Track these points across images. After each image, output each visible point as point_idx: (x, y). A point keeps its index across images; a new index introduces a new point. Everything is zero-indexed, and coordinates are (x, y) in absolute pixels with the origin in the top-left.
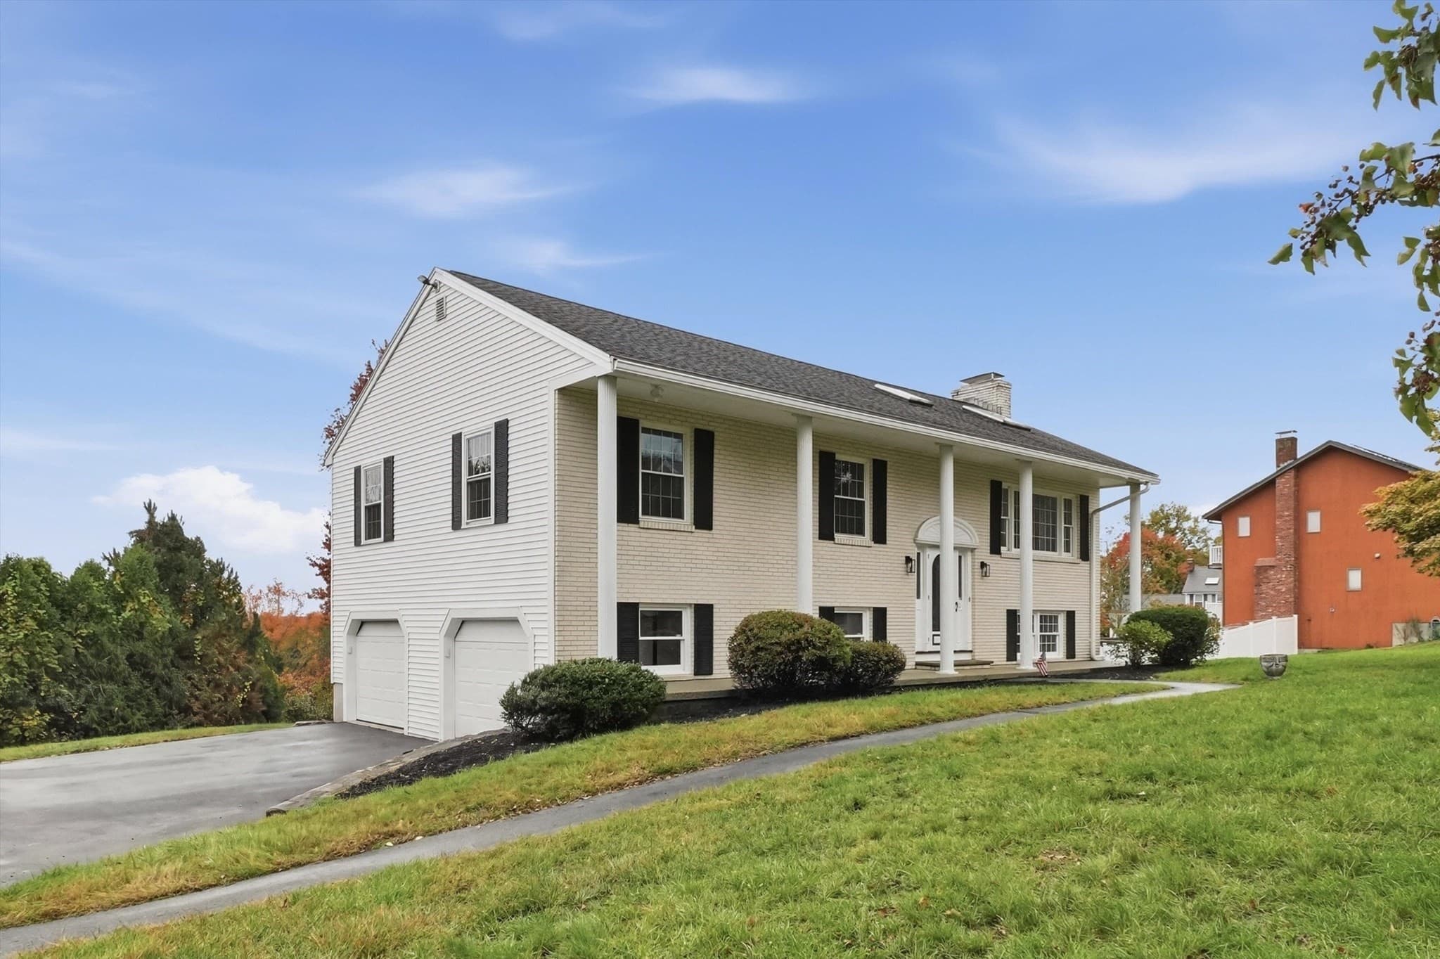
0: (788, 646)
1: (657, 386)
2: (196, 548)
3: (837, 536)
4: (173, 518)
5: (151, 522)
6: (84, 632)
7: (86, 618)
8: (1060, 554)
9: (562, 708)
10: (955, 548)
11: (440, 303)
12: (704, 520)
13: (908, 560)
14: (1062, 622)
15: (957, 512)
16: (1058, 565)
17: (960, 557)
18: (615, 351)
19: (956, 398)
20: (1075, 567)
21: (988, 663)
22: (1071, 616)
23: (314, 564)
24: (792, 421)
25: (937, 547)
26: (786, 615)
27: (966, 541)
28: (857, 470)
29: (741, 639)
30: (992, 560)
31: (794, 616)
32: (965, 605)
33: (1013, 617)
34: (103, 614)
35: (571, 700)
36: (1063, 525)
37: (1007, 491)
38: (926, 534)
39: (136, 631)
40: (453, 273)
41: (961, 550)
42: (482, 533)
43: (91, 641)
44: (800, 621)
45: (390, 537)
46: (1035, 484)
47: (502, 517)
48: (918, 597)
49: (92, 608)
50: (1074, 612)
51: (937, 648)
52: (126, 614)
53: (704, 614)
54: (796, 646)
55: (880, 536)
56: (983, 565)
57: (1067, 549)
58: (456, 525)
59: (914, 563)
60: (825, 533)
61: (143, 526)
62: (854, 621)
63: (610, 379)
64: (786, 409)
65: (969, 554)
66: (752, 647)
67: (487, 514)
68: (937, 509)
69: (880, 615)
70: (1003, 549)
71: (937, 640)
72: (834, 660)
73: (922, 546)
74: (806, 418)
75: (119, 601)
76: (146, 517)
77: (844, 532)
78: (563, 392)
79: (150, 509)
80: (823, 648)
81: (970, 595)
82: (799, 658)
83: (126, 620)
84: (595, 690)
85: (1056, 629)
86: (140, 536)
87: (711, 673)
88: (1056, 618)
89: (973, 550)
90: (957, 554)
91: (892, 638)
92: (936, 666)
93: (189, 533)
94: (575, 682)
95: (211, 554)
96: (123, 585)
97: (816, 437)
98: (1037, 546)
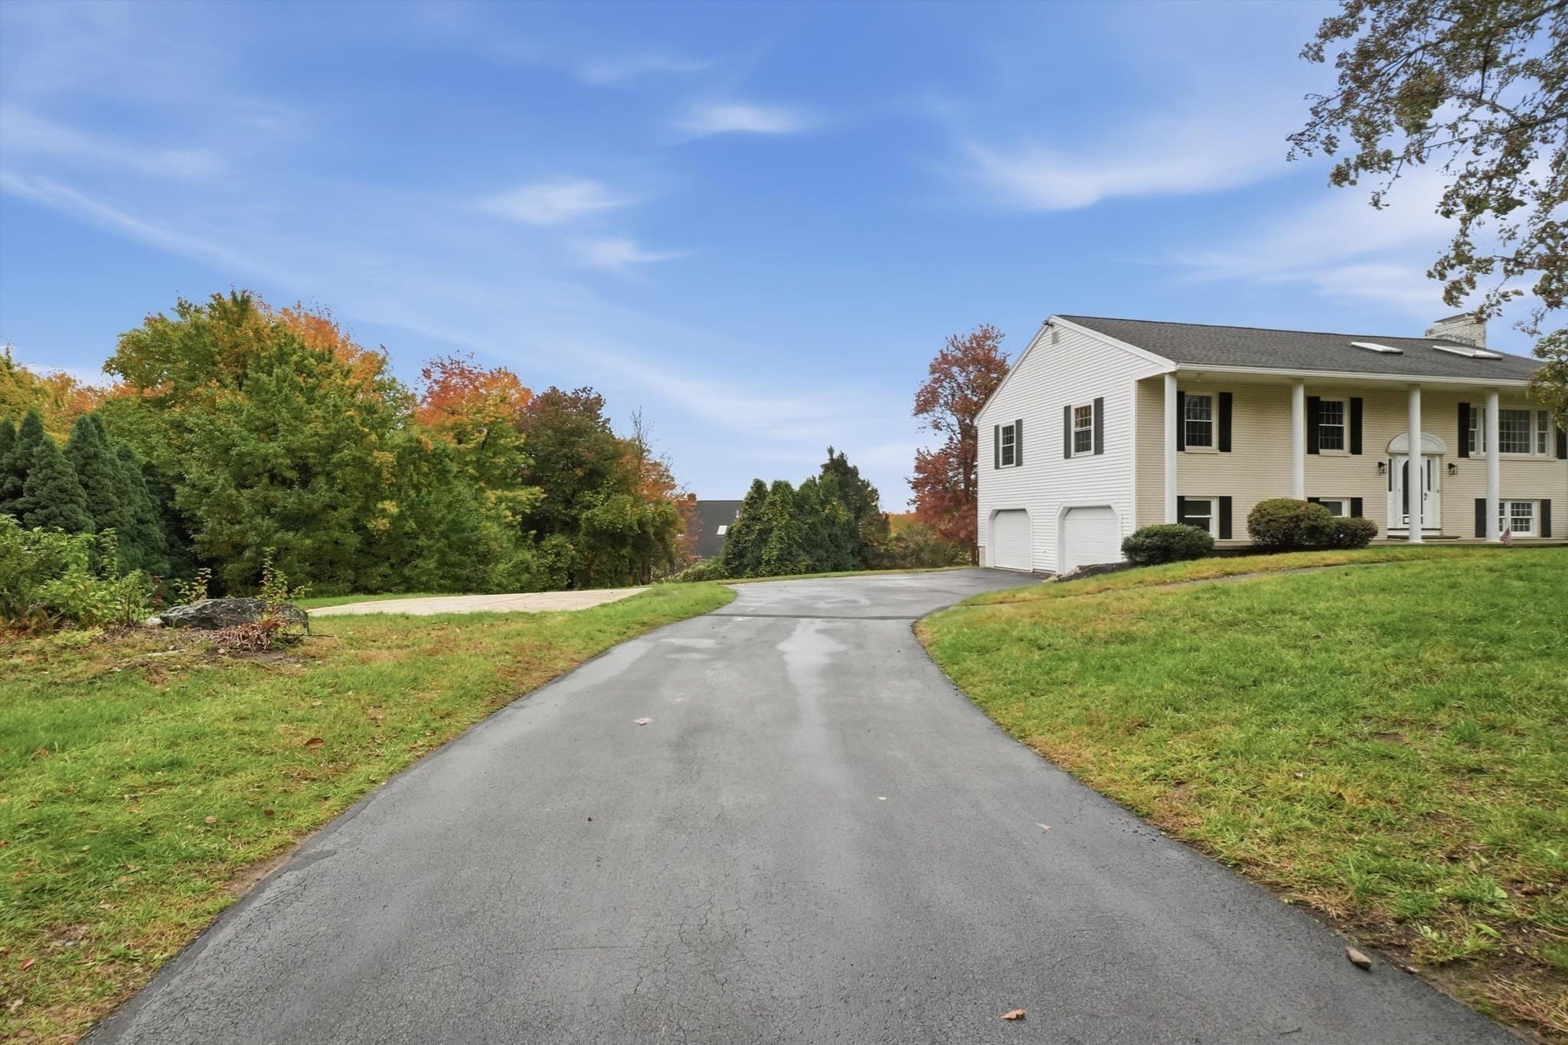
0: (1291, 519)
1: (1200, 373)
2: (854, 472)
3: (1321, 451)
4: (842, 455)
5: (832, 459)
6: (809, 521)
7: (810, 514)
8: (1534, 454)
9: (1158, 548)
10: (1423, 455)
11: (1055, 334)
12: (1225, 446)
13: (1381, 465)
14: (1536, 509)
15: (1423, 429)
16: (1532, 464)
17: (1429, 462)
18: (1177, 360)
19: (1429, 337)
20: (1552, 464)
21: (1456, 538)
22: (1546, 505)
23: (910, 482)
24: (1289, 381)
25: (1407, 454)
26: (1288, 501)
27: (1432, 448)
28: (1338, 406)
29: (1257, 515)
30: (1461, 463)
31: (1293, 501)
32: (1433, 497)
33: (1481, 505)
34: (817, 511)
35: (1165, 544)
36: (1537, 432)
37: (1475, 410)
38: (1397, 445)
39: (831, 521)
40: (1060, 316)
41: (1429, 456)
42: (1086, 460)
43: (812, 526)
44: (1298, 505)
45: (1019, 463)
46: (1500, 403)
47: (1099, 450)
48: (1390, 490)
49: (812, 508)
50: (1549, 501)
51: (1406, 526)
52: (827, 511)
53: (1226, 503)
54: (1297, 519)
55: (1356, 449)
56: (1451, 466)
57: (1542, 449)
58: (1067, 455)
59: (1387, 468)
60: (1312, 449)
61: (827, 461)
62: (1336, 507)
63: (1173, 374)
64: (1284, 376)
65: (1438, 459)
66: (1266, 519)
67: (1089, 449)
68: (1407, 429)
69: (1357, 505)
70: (1471, 453)
71: (1407, 520)
72: (1324, 527)
73: (1393, 454)
74: (1299, 380)
75: (823, 503)
76: (828, 457)
77: (1327, 447)
78: (1141, 382)
79: (831, 451)
80: (1316, 520)
81: (1438, 487)
82: (1298, 526)
83: (827, 515)
84: (1177, 539)
85: (1530, 513)
86: (826, 467)
87: (1230, 537)
88: (1529, 506)
89: (1441, 455)
90: (1426, 459)
91: (1367, 515)
92: (1406, 538)
93: (850, 464)
94: (1166, 535)
95: (861, 477)
96: (824, 495)
97: (1306, 389)
98: (1503, 448)
